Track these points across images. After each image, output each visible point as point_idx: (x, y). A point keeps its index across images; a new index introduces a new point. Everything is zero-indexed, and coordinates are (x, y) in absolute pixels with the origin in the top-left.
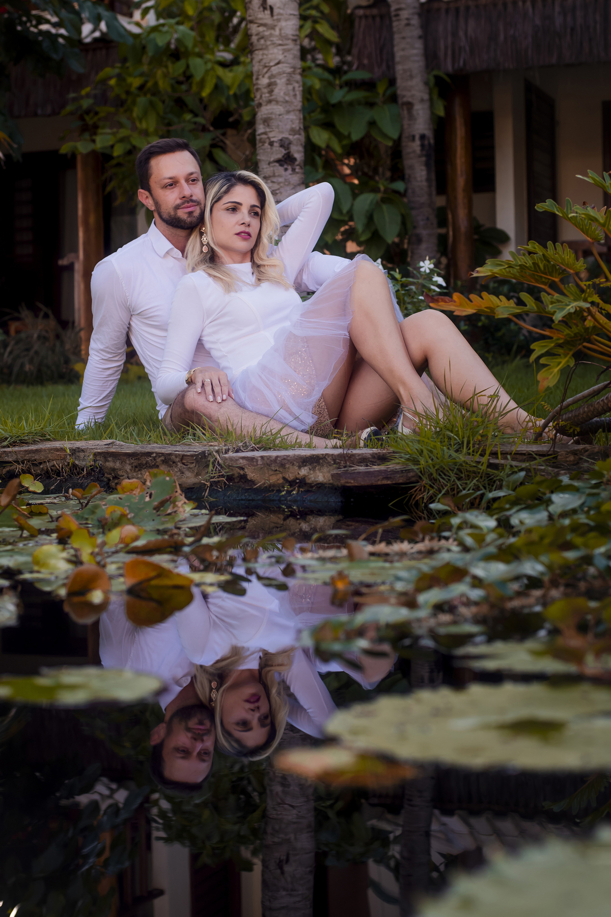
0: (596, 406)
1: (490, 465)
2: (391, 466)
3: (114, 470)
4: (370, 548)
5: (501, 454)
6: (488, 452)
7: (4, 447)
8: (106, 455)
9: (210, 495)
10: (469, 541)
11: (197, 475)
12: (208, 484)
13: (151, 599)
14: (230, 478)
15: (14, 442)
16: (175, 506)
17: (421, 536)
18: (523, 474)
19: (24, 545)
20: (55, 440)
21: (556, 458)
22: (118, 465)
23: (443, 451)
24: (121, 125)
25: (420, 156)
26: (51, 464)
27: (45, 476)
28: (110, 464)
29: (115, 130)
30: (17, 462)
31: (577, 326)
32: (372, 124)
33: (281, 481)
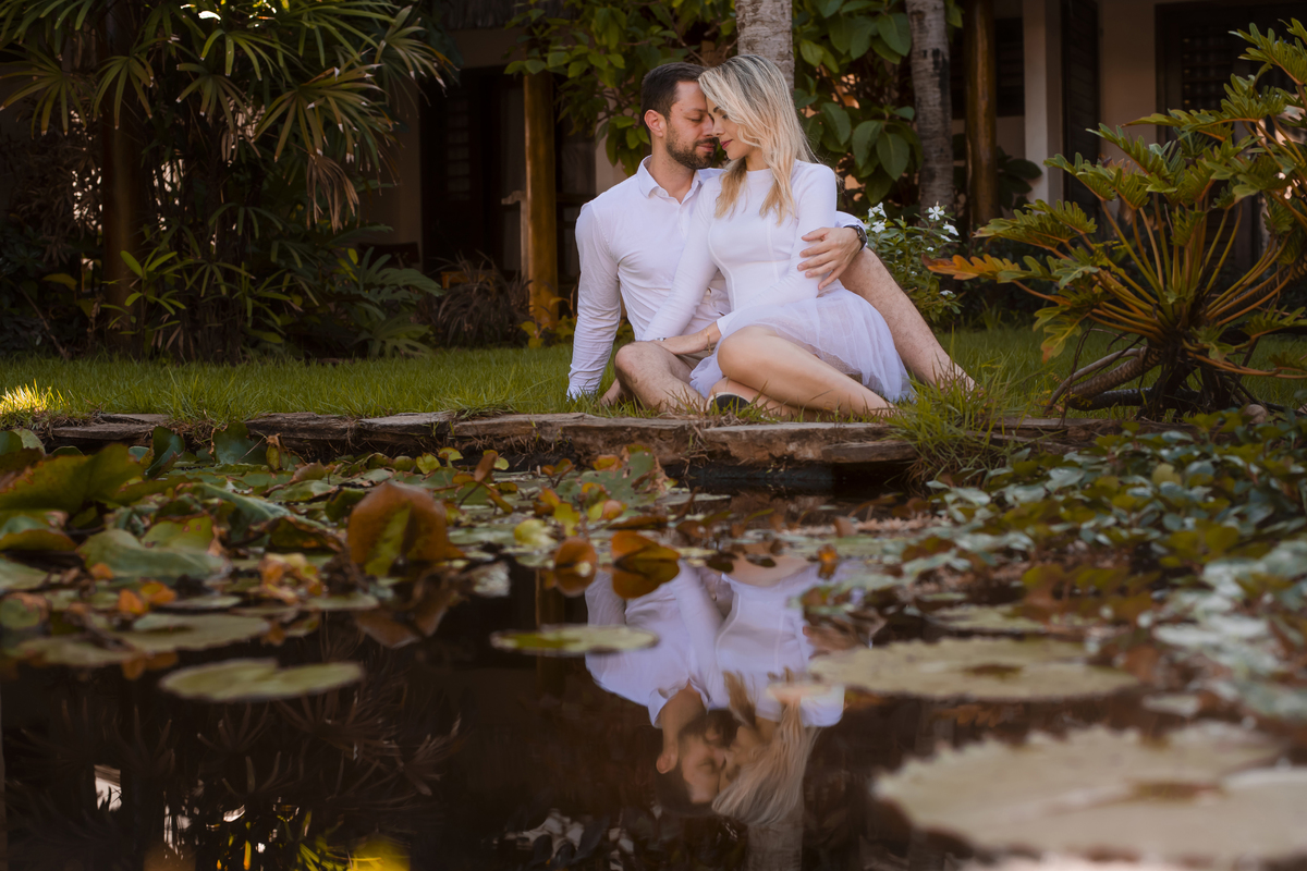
0: (1110, 377)
1: (993, 441)
2: (887, 442)
3: (585, 445)
4: (860, 525)
5: (1006, 429)
6: (991, 427)
7: (462, 420)
8: (576, 430)
9: (690, 472)
10: (959, 516)
11: (676, 451)
12: (688, 461)
13: (636, 572)
14: (712, 454)
15: (473, 415)
16: (655, 483)
17: (913, 513)
18: (1028, 450)
19: (501, 522)
20: (517, 413)
21: (1065, 433)
22: (589, 440)
23: (943, 425)
24: (577, 41)
25: (932, 76)
26: (516, 439)
27: (508, 453)
28: (581, 439)
29: (570, 46)
30: (478, 437)
31: (1085, 292)
32: (876, 38)
33: (767, 458)
